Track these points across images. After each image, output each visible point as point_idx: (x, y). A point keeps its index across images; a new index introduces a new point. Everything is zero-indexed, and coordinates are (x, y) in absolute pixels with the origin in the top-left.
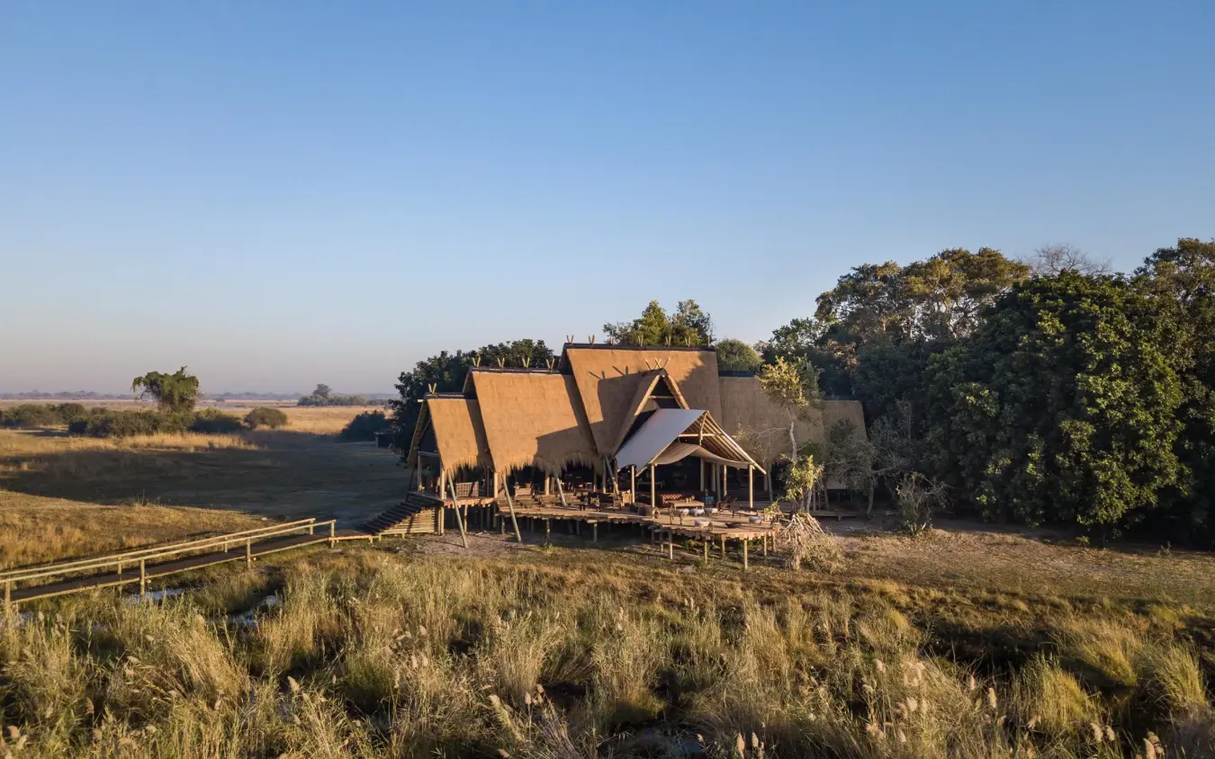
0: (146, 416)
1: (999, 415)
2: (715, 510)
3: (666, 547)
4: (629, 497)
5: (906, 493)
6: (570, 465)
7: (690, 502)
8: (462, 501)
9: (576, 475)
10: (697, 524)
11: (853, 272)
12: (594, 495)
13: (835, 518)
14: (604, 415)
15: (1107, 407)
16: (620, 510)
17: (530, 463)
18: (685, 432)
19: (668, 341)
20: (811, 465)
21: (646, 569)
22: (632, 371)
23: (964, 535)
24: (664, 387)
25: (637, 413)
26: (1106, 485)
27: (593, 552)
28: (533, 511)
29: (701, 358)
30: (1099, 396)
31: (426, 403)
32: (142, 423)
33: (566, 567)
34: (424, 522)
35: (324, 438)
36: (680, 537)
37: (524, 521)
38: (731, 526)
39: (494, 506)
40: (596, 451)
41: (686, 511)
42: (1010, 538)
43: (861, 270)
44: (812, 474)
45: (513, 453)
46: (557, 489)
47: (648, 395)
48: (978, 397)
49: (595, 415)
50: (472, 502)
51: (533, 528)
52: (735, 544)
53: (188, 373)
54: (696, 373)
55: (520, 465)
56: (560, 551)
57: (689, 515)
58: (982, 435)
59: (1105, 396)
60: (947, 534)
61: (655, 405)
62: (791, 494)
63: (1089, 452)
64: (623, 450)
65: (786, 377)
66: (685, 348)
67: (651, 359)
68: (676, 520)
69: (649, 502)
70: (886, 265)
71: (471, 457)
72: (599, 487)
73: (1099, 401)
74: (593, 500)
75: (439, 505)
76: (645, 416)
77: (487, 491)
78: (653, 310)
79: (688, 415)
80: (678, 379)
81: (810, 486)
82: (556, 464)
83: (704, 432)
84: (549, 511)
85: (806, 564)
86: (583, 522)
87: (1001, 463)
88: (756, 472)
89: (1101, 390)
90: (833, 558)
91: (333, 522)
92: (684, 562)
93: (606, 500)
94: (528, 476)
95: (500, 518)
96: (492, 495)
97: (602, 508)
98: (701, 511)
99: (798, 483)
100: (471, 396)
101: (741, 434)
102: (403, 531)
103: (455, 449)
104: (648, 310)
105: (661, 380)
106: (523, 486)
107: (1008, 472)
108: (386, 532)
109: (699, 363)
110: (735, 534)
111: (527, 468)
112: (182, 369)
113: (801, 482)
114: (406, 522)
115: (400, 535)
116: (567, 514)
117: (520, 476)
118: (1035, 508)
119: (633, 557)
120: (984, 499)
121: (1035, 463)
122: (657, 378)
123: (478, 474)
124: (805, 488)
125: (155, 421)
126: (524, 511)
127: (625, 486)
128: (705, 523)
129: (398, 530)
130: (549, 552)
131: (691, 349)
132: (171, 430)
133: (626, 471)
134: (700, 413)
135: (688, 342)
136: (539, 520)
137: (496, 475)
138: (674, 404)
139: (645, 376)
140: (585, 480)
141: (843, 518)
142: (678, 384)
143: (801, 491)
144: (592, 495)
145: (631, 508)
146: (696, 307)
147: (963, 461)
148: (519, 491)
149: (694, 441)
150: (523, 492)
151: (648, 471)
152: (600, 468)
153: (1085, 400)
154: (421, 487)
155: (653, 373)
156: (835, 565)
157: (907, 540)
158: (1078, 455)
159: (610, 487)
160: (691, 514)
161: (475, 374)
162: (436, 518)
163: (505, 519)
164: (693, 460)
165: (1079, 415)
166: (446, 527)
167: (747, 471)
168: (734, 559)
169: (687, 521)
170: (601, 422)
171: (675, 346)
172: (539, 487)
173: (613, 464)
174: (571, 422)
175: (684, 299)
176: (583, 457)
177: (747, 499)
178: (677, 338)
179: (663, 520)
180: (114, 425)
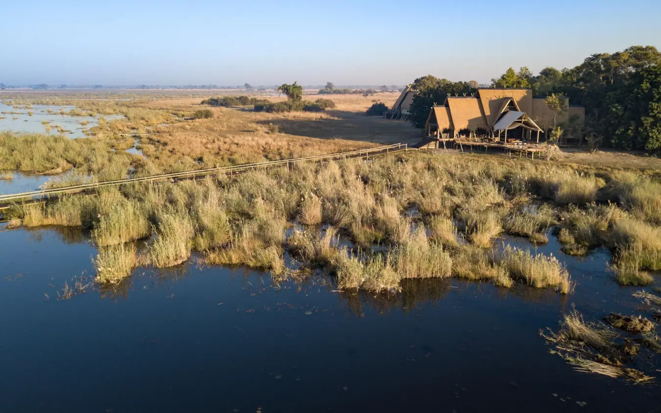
0: (285, 103)
1: (623, 115)
2: (525, 144)
3: (509, 154)
4: (498, 139)
5: (590, 140)
6: (478, 129)
7: (517, 141)
8: (445, 139)
9: (480, 132)
10: (519, 147)
11: (591, 57)
12: (486, 138)
13: (567, 147)
14: (491, 112)
15: (657, 113)
16: (495, 143)
17: (466, 128)
18: (518, 119)
19: (515, 86)
20: (559, 130)
21: (502, 159)
22: (501, 97)
23: (608, 153)
24: (512, 103)
25: (502, 112)
26: (652, 137)
27: (485, 155)
28: (466, 143)
29: (526, 92)
30: (655, 110)
31: (433, 109)
32: (285, 107)
33: (478, 158)
34: (432, 145)
35: (359, 114)
36: (513, 151)
37: (464, 146)
38: (529, 148)
39: (454, 141)
40: (487, 124)
41: (516, 144)
42: (624, 154)
43: (594, 56)
44: (559, 133)
45: (461, 124)
46: (474, 136)
47: (506, 106)
48: (617, 109)
49: (488, 112)
50: (447, 140)
51: (467, 148)
52: (530, 153)
53: (298, 84)
54: (524, 98)
55: (463, 129)
56: (476, 154)
57: (517, 144)
58: (616, 121)
59: (657, 110)
60: (603, 152)
61: (508, 110)
62: (551, 139)
63: (650, 127)
64: (497, 124)
65: (554, 101)
66: (520, 88)
67: (508, 93)
68: (513, 146)
69: (504, 141)
70: (604, 54)
71: (447, 126)
72: (488, 136)
73: (654, 111)
74: (486, 140)
75: (437, 140)
76: (505, 113)
77: (452, 136)
78: (510, 71)
79: (520, 113)
80: (517, 100)
81: (558, 137)
82: (474, 129)
83: (524, 119)
84: (471, 143)
85: (551, 159)
86: (483, 146)
87: (621, 130)
88: (540, 132)
89: (656, 107)
90: (561, 158)
91: (406, 145)
92: (514, 158)
93: (490, 140)
94: (465, 132)
95: (456, 145)
96: (453, 137)
97: (488, 142)
98: (521, 144)
99: (554, 136)
100: (447, 106)
101: (537, 120)
102: (426, 148)
103: (443, 123)
104: (508, 70)
105: (511, 101)
106: (463, 135)
107: (623, 133)
108: (421, 148)
109: (526, 94)
110: (530, 150)
111: (465, 130)
112: (295, 82)
113: (556, 135)
114: (427, 145)
115: (425, 149)
116: (478, 144)
117: (462, 132)
118: (629, 145)
119: (498, 156)
120: (613, 141)
121: (632, 130)
122: (510, 100)
123: (450, 131)
124: (556, 137)
125: (290, 106)
126: (464, 143)
127: (496, 136)
128: (521, 147)
129: (425, 147)
130: (472, 154)
131: (523, 88)
132: (296, 110)
133: (498, 131)
134: (523, 113)
135: (522, 86)
136: (469, 146)
137: (455, 132)
138: (516, 110)
139: (506, 99)
140: (482, 134)
141: (570, 147)
142: (517, 102)
143: (555, 138)
144: (485, 138)
145: (498, 143)
146: (527, 69)
147: (610, 129)
148: (462, 137)
149: (521, 122)
150: (463, 137)
151: (505, 131)
152: (488, 130)
153: (650, 111)
154: (430, 135)
155: (509, 98)
156: (560, 160)
157: (589, 154)
158: (646, 128)
159: (491, 136)
160: (518, 145)
161: (449, 99)
162: (436, 144)
163: (458, 145)
164: (520, 128)
165: (648, 115)
166: (439, 147)
167: (537, 131)
168: (529, 158)
169: (516, 147)
170: (489, 115)
171: (517, 88)
172: (468, 136)
173: (493, 129)
174: (479, 115)
175: (523, 66)
176: (483, 126)
177: (537, 141)
178: (518, 85)
179: (508, 146)
180: (275, 108)
